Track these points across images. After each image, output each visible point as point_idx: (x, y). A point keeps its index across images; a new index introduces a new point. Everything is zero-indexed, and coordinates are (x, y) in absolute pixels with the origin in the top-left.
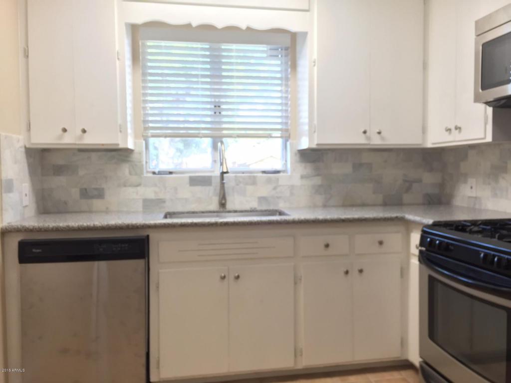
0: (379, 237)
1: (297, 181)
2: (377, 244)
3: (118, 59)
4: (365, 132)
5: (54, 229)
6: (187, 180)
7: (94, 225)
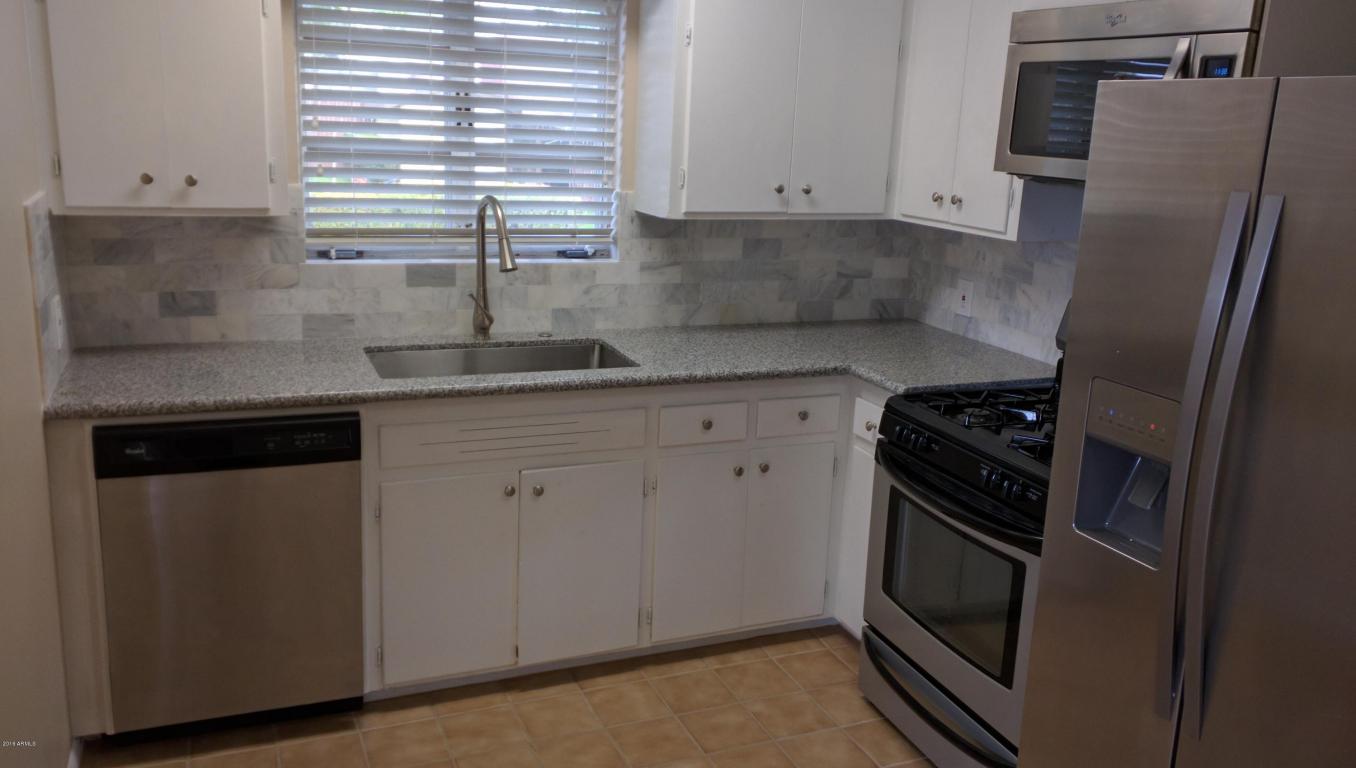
0: (801, 405)
1: (632, 277)
2: (797, 418)
3: (264, 14)
4: (780, 190)
5: (164, 410)
6: (403, 274)
7: (249, 400)
